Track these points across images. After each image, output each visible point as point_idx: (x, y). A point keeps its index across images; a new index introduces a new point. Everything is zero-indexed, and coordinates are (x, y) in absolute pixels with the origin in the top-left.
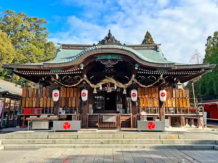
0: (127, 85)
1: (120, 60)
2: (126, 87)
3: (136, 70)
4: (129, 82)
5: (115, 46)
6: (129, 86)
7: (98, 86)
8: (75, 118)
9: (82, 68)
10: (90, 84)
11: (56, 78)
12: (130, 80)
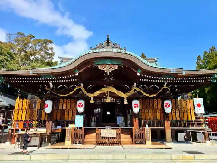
0: (128, 94)
1: (120, 65)
2: (127, 97)
3: (139, 76)
4: (131, 92)
5: (114, 49)
6: (130, 96)
7: (96, 94)
8: (69, 132)
9: (77, 75)
10: (86, 93)
11: (50, 87)
12: (132, 89)
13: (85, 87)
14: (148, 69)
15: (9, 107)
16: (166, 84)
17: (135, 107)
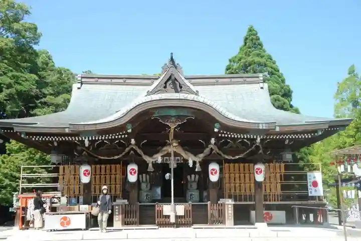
0: (202, 155)
1: (189, 116)
2: (200, 160)
3: (216, 132)
4: (205, 151)
5: (181, 95)
7: (155, 158)
8: (118, 209)
9: (130, 131)
10: (142, 154)
11: (85, 144)
12: (207, 147)
13: (137, 144)
14: (228, 124)
16: (259, 140)
17: (212, 173)
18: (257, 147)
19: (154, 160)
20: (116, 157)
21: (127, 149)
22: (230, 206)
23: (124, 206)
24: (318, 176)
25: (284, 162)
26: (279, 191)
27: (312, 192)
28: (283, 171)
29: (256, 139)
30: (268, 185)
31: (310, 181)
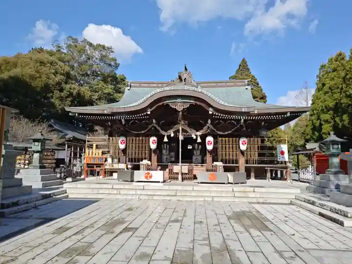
0: (202, 131)
2: (201, 134)
4: (204, 128)
8: (143, 167)
9: (149, 113)
10: (160, 130)
11: (122, 123)
12: (206, 125)
13: (158, 123)
15: (71, 139)
16: (242, 120)
17: (208, 144)
18: (241, 126)
19: (168, 134)
20: (143, 132)
21: (150, 126)
22: (220, 167)
23: (147, 165)
24: (285, 147)
25: (261, 137)
26: (257, 158)
27: (280, 158)
28: (260, 143)
29: (241, 119)
30: (249, 153)
31: (278, 151)
